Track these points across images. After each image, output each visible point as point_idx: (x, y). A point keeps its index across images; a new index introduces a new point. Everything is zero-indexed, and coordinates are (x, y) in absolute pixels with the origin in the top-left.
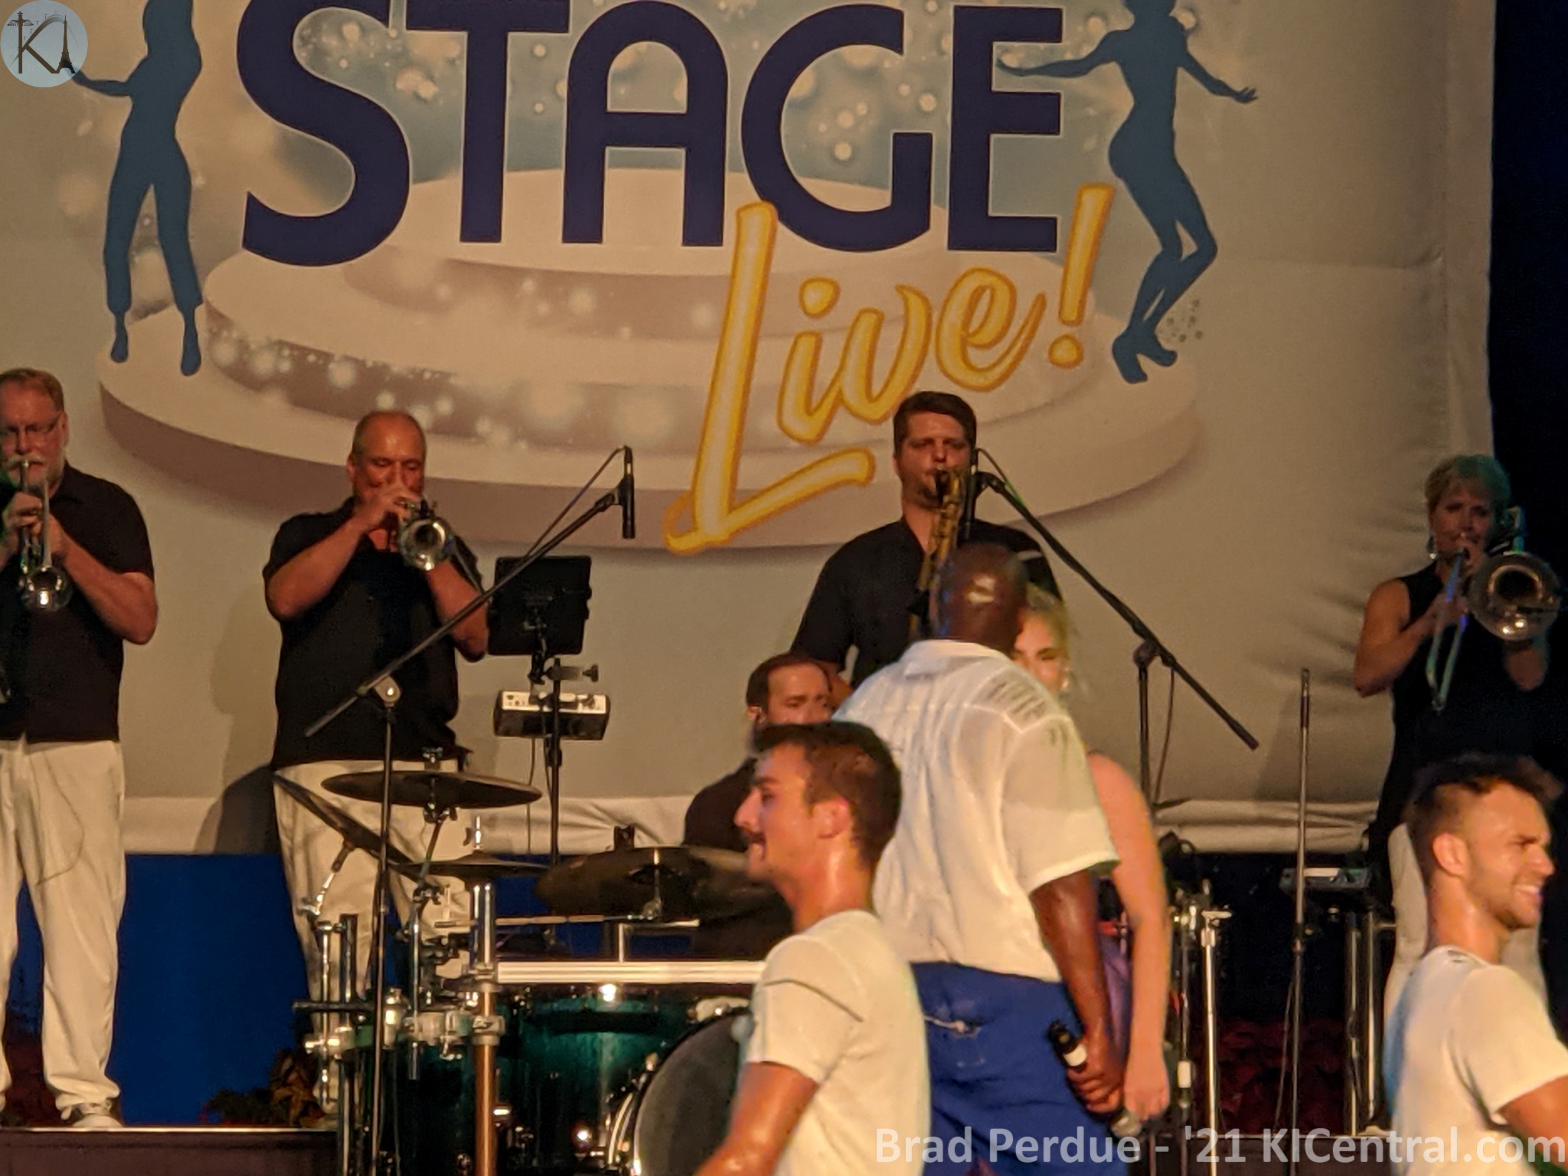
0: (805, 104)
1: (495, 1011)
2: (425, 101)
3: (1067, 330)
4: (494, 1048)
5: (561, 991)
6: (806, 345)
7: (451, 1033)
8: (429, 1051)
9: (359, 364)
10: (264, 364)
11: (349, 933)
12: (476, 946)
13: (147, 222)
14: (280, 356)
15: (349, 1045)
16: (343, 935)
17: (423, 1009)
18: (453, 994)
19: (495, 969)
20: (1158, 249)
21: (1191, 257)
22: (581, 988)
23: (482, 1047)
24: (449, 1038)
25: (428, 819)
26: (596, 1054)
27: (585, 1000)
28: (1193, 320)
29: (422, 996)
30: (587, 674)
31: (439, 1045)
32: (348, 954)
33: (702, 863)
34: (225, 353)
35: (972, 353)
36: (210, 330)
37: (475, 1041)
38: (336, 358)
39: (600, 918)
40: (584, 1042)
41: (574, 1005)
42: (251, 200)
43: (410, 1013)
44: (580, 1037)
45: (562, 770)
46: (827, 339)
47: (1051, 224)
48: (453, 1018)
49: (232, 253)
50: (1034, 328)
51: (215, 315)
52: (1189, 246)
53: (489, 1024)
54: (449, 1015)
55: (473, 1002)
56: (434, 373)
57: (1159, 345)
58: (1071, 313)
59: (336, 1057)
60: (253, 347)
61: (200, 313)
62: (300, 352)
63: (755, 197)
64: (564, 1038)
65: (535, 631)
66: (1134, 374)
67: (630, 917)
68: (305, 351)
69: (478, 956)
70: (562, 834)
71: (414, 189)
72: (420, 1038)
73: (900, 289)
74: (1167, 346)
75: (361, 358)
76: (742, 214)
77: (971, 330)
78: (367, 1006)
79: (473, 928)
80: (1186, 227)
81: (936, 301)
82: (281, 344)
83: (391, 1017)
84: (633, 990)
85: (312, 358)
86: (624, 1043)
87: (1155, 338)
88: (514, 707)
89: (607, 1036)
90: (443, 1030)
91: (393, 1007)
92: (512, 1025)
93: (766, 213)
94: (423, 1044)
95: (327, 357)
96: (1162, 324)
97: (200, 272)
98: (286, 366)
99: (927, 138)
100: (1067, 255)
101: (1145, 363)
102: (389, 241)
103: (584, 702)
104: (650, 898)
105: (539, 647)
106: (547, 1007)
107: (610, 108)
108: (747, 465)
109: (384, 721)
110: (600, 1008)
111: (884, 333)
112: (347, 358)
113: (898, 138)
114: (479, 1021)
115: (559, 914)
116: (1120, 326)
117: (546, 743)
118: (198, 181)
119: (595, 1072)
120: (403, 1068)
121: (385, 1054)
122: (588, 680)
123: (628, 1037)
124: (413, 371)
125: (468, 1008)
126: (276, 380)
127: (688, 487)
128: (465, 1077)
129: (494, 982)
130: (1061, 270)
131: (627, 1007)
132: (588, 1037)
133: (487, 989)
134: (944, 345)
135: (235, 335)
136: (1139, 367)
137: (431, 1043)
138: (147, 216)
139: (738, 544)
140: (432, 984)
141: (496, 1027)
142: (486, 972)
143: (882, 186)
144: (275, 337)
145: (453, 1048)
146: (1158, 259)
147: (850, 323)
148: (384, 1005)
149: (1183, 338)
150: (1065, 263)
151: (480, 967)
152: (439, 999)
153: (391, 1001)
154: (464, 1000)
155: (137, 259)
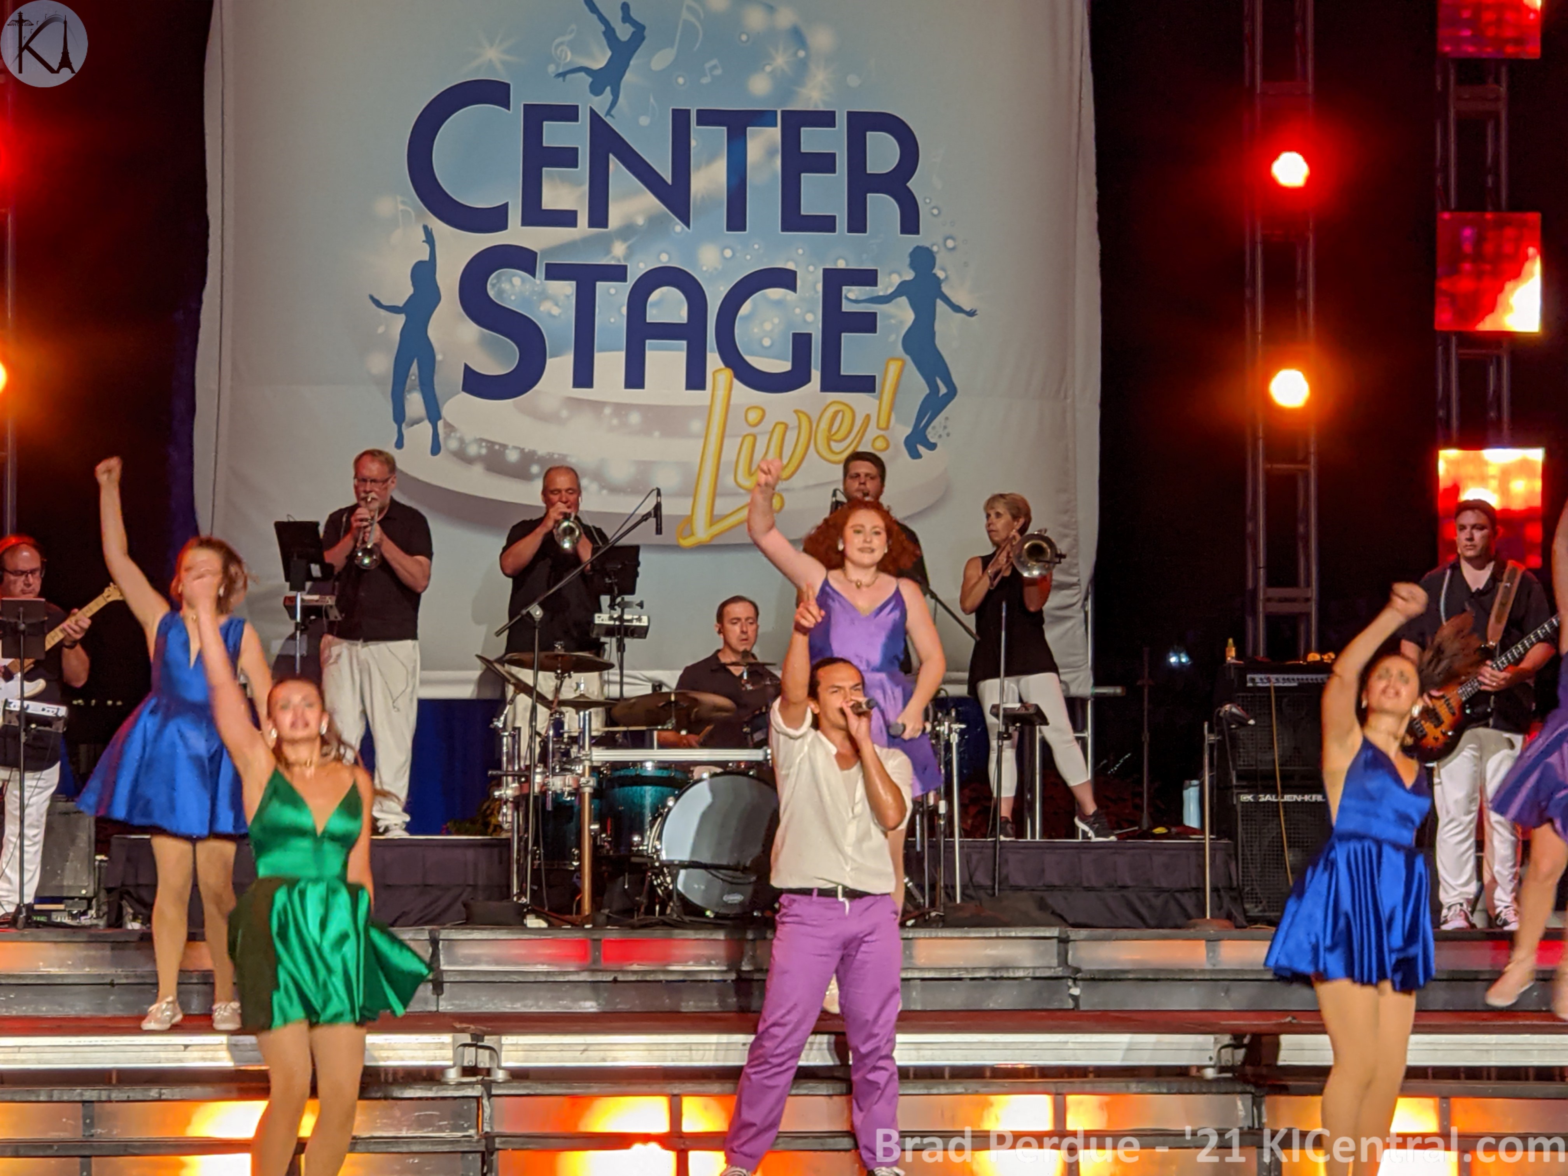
0: (748, 318)
1: (591, 775)
2: (554, 316)
3: (882, 433)
4: (590, 794)
5: (625, 765)
6: (749, 440)
7: (569, 786)
8: (557, 796)
9: (522, 450)
10: (473, 450)
11: (517, 737)
12: (581, 743)
13: (413, 378)
14: (480, 447)
15: (517, 793)
16: (513, 737)
17: (554, 774)
18: (568, 767)
19: (591, 754)
20: (927, 391)
21: (945, 395)
22: (635, 763)
23: (584, 793)
24: (567, 789)
25: (557, 678)
26: (642, 797)
27: (636, 770)
28: (945, 427)
29: (554, 768)
30: (638, 605)
31: (563, 793)
32: (516, 747)
33: (696, 700)
34: (453, 444)
35: (833, 444)
36: (445, 433)
37: (581, 790)
38: (510, 447)
39: (644, 728)
40: (636, 792)
41: (631, 772)
42: (467, 367)
43: (547, 777)
44: (634, 788)
45: (625, 654)
46: (759, 438)
47: (873, 378)
48: (569, 779)
49: (458, 393)
50: (865, 431)
51: (447, 425)
52: (943, 390)
53: (588, 782)
54: (568, 777)
55: (580, 772)
56: (559, 455)
57: (928, 440)
58: (883, 424)
59: (511, 799)
60: (467, 441)
61: (440, 424)
62: (491, 444)
63: (722, 366)
64: (627, 789)
65: (611, 584)
66: (915, 455)
67: (659, 727)
68: (493, 443)
69: (582, 747)
70: (625, 688)
71: (549, 362)
72: (553, 789)
73: (796, 412)
74: (932, 440)
75: (522, 446)
76: (717, 374)
77: (833, 432)
78: (527, 773)
79: (580, 733)
80: (942, 380)
81: (815, 418)
82: (482, 440)
83: (538, 779)
84: (661, 765)
85: (497, 447)
86: (656, 791)
87: (926, 436)
88: (601, 622)
89: (648, 788)
90: (565, 785)
91: (540, 773)
92: (599, 782)
93: (728, 373)
94: (555, 793)
95: (504, 447)
96: (930, 429)
97: (440, 402)
98: (484, 451)
99: (810, 335)
100: (881, 394)
101: (921, 449)
102: (536, 388)
103: (637, 619)
104: (670, 717)
105: (613, 591)
106: (617, 774)
107: (648, 321)
108: (719, 502)
109: (535, 628)
110: (644, 774)
111: (788, 434)
112: (515, 448)
113: (795, 335)
114: (583, 780)
115: (625, 725)
116: (909, 431)
117: (618, 640)
118: (439, 357)
119: (642, 806)
120: (544, 804)
121: (536, 798)
122: (638, 608)
123: (659, 788)
124: (549, 454)
125: (577, 774)
126: (479, 458)
127: (689, 513)
128: (576, 810)
129: (591, 761)
130: (877, 402)
131: (659, 773)
132: (639, 788)
133: (587, 763)
134: (819, 442)
135: (458, 435)
136: (917, 451)
137: (559, 792)
138: (413, 374)
139: (715, 542)
140: (560, 762)
141: (591, 783)
142: (586, 755)
143: (787, 360)
144: (478, 437)
145: (570, 794)
146: (928, 396)
147: (770, 429)
148: (535, 773)
149: (940, 436)
150: (880, 398)
151: (583, 752)
152: (563, 770)
153: (538, 770)
154: (574, 770)
155: (408, 397)
